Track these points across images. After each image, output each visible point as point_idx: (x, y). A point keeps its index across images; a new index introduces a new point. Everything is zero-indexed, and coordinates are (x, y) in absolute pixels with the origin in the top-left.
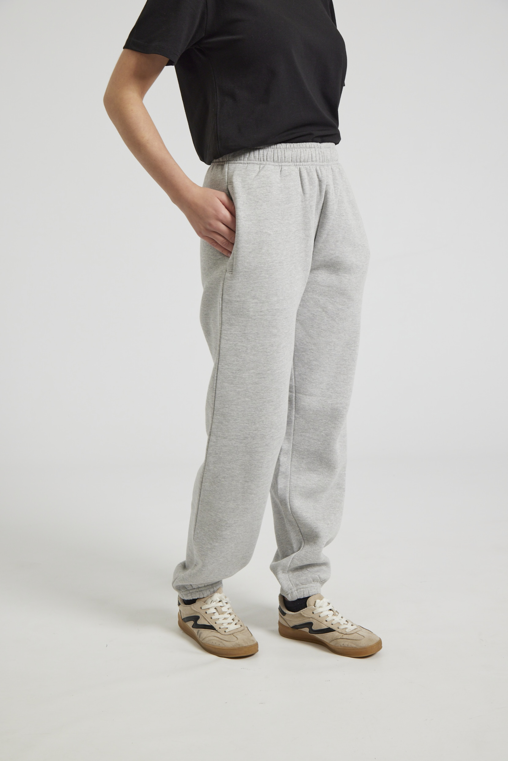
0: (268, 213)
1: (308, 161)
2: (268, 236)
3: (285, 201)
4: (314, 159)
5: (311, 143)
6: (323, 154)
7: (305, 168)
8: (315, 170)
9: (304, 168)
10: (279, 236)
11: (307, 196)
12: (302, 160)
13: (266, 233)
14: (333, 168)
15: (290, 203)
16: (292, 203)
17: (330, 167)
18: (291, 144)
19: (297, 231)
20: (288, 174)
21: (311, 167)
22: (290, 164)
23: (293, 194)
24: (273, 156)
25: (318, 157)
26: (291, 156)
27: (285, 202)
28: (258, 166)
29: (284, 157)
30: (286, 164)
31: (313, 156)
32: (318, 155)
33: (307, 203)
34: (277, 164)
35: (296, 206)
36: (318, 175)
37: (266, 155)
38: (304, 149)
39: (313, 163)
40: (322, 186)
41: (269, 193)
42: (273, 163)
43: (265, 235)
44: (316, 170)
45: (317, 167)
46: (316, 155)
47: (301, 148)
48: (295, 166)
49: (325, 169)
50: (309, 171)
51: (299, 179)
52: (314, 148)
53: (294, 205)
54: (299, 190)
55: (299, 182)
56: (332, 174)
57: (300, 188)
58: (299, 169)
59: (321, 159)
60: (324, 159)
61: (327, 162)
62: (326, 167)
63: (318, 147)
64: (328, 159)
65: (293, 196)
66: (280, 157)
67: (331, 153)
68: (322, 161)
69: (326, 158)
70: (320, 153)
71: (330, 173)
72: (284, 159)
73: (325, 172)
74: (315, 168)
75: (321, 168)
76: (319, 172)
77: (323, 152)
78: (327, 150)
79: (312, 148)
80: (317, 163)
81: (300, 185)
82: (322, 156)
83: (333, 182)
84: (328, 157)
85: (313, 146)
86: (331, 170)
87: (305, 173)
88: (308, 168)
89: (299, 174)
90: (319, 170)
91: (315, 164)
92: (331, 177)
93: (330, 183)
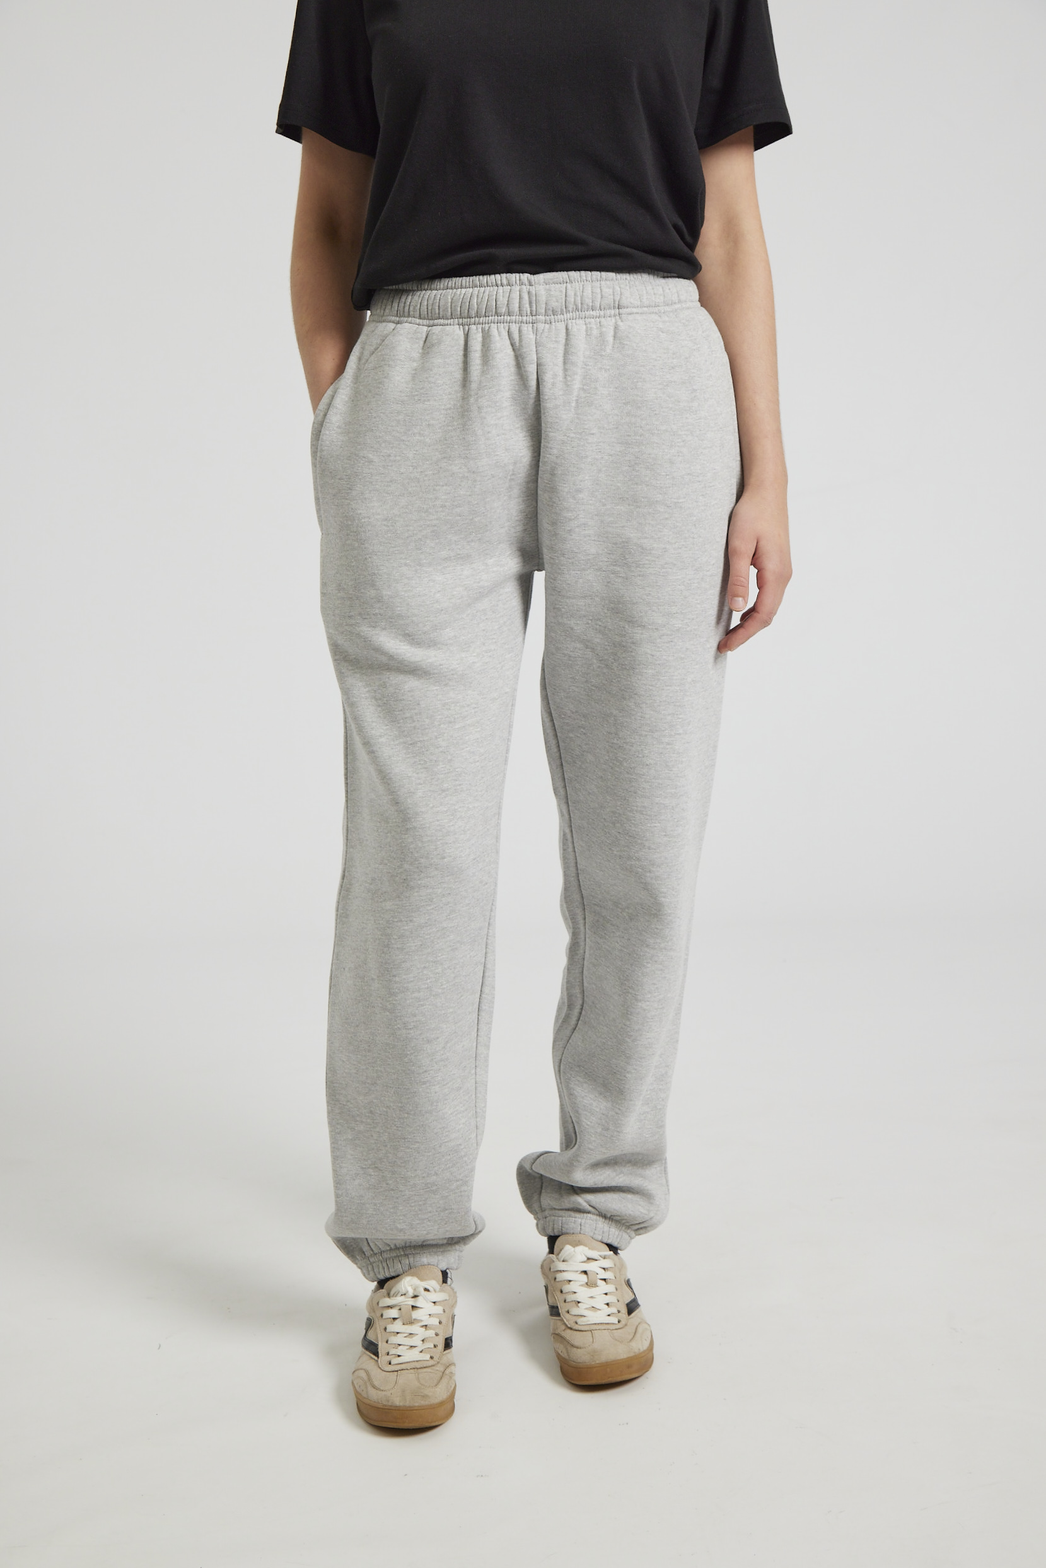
0: (375, 418)
1: (487, 315)
3: (417, 395)
4: (503, 310)
5: (504, 275)
6: (534, 298)
7: (480, 330)
8: (505, 334)
9: (477, 328)
10: (392, 466)
11: (474, 386)
12: (473, 313)
14: (570, 328)
15: (429, 400)
16: (435, 400)
17: (561, 326)
19: (445, 460)
20: (436, 341)
21: (494, 326)
22: (449, 321)
23: (438, 382)
24: (419, 305)
25: (517, 305)
26: (450, 304)
27: (416, 398)
28: (392, 326)
29: (437, 308)
30: (442, 321)
31: (498, 303)
32: (517, 300)
33: (472, 400)
34: (425, 322)
35: (450, 409)
36: (512, 345)
37: (408, 303)
38: (482, 289)
39: (502, 317)
40: (524, 367)
41: (385, 377)
42: (418, 321)
44: (509, 331)
45: (511, 327)
46: (508, 301)
48: (458, 326)
49: (538, 329)
50: (486, 336)
51: (461, 353)
52: (509, 284)
53: (440, 405)
54: (458, 375)
55: (460, 358)
56: (564, 341)
57: (461, 372)
58: (466, 332)
59: (525, 309)
60: (538, 308)
61: (546, 314)
62: (541, 326)
63: (522, 284)
64: (551, 309)
65: (438, 387)
66: (430, 308)
67: (567, 295)
68: (529, 312)
69: (544, 306)
70: (526, 297)
71: (554, 339)
72: (437, 312)
73: (532, 337)
74: (507, 328)
75: (522, 328)
76: (516, 336)
77: (534, 293)
78: (553, 289)
79: (502, 285)
80: (514, 317)
81: (461, 365)
82: (530, 303)
83: (561, 359)
84: (554, 304)
85: (505, 282)
86: (565, 331)
87: (476, 339)
88: (487, 329)
89: (462, 342)
90: (518, 332)
91: (505, 321)
92: (554, 348)
93: (548, 359)
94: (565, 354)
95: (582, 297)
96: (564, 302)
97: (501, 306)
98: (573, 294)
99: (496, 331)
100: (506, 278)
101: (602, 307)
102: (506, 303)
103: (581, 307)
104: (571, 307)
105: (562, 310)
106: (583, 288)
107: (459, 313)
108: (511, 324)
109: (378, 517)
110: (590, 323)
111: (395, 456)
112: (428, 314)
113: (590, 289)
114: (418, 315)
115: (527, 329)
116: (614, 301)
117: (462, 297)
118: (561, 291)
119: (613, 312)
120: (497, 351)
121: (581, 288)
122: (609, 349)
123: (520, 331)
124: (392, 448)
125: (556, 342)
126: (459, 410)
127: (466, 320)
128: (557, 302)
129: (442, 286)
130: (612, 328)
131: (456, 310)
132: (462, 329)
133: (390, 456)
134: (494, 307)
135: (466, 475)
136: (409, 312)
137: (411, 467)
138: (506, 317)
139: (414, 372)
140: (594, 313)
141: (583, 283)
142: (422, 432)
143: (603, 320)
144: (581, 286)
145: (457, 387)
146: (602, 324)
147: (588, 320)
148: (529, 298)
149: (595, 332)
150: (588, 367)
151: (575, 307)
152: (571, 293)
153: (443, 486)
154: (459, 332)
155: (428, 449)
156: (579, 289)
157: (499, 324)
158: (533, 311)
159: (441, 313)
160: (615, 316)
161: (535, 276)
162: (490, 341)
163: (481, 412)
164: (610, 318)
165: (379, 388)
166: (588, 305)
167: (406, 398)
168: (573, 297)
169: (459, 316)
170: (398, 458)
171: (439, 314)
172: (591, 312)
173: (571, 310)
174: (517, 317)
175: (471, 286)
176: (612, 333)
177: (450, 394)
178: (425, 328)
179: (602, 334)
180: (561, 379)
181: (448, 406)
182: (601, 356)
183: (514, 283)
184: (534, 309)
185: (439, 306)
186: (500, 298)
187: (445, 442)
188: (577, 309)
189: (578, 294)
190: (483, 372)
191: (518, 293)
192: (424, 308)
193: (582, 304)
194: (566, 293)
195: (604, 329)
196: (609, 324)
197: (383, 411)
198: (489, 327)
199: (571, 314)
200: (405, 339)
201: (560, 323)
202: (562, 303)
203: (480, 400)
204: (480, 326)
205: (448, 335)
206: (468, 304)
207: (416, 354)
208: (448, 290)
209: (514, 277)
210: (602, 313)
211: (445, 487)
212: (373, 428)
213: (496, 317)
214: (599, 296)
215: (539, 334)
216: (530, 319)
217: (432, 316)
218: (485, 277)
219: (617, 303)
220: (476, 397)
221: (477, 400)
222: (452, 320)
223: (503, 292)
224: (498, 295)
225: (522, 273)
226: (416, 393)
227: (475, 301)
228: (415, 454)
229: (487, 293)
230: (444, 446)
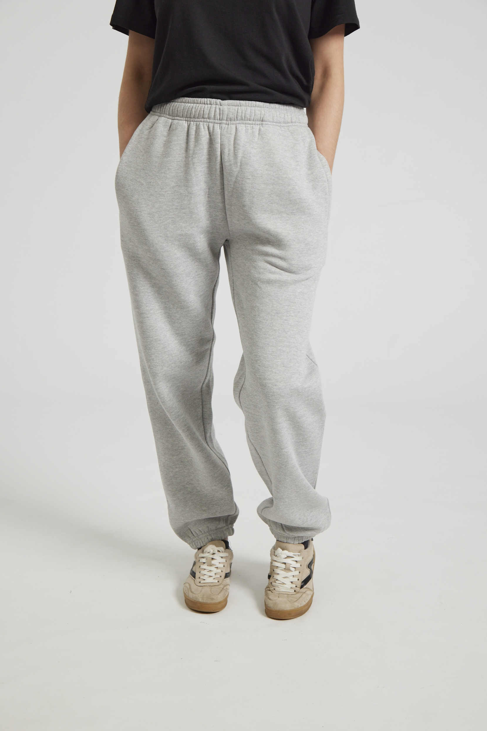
1: (199, 117)
2: (140, 185)
5: (209, 99)
6: (222, 112)
7: (195, 124)
8: (206, 128)
9: (194, 124)
11: (191, 152)
12: (192, 116)
13: (139, 182)
14: (238, 127)
15: (170, 157)
16: (172, 157)
17: (234, 127)
18: (187, 98)
19: (177, 187)
20: (174, 128)
21: (201, 123)
22: (181, 118)
23: (174, 148)
24: (169, 109)
25: (213, 114)
26: (182, 110)
27: (164, 156)
28: (157, 118)
30: (178, 118)
31: (204, 112)
32: (213, 112)
33: (190, 159)
34: (171, 117)
35: (179, 161)
36: (209, 133)
38: (198, 105)
39: (206, 119)
40: (214, 145)
42: (168, 116)
43: (138, 184)
44: (208, 127)
45: (209, 125)
46: (209, 112)
47: (195, 103)
48: (185, 121)
49: (222, 127)
50: (198, 128)
51: (186, 135)
52: (210, 104)
53: (174, 159)
54: (184, 145)
55: (185, 137)
56: (234, 134)
57: (185, 144)
58: (189, 125)
59: (217, 117)
60: (223, 117)
61: (227, 120)
62: (224, 126)
63: (216, 104)
64: (229, 118)
65: (174, 151)
66: (173, 111)
67: (238, 112)
68: (218, 119)
69: (226, 116)
70: (218, 111)
71: (229, 133)
72: (176, 113)
73: (219, 130)
74: (207, 125)
75: (214, 126)
76: (211, 129)
77: (222, 109)
78: (231, 108)
79: (207, 104)
80: (211, 120)
81: (185, 141)
82: (220, 114)
83: (232, 142)
84: (231, 116)
85: (208, 103)
86: (235, 129)
87: (193, 129)
88: (198, 124)
89: (186, 129)
90: (212, 128)
91: (207, 121)
92: (229, 137)
93: (226, 142)
94: (234, 140)
95: (245, 114)
96: (236, 115)
97: (205, 114)
98: (241, 112)
99: (202, 126)
100: (209, 101)
101: (254, 120)
102: (208, 113)
103: (244, 119)
104: (239, 118)
105: (235, 119)
106: (246, 110)
107: (186, 115)
108: (209, 123)
109: (145, 212)
110: (247, 127)
111: (153, 183)
112: (172, 113)
113: (249, 110)
114: (168, 114)
115: (217, 127)
116: (260, 118)
117: (188, 108)
118: (235, 110)
119: (259, 122)
120: (202, 136)
121: (245, 110)
122: (256, 140)
123: (213, 127)
124: (152, 179)
125: (230, 134)
126: (184, 163)
127: (189, 119)
128: (233, 115)
129: (180, 101)
130: (258, 130)
131: (185, 113)
132: (187, 123)
133: (150, 183)
134: (202, 114)
135: (187, 194)
136: (165, 111)
137: (160, 189)
138: (207, 120)
139: (164, 142)
140: (250, 122)
141: (246, 107)
142: (165, 172)
143: (254, 126)
144: (245, 108)
145: (183, 151)
146: (253, 127)
147: (247, 125)
148: (220, 111)
149: (250, 131)
150: (246, 147)
151: (241, 118)
152: (240, 111)
153: (176, 199)
154: (185, 124)
155: (168, 181)
156: (244, 110)
157: (204, 123)
158: (221, 118)
159: (178, 114)
160: (260, 125)
161: (223, 101)
162: (199, 131)
163: (194, 165)
164: (257, 125)
165: (148, 149)
166: (247, 118)
167: (160, 155)
168: (241, 113)
169: (186, 117)
170: (154, 184)
171: (177, 114)
172: (249, 122)
173: (239, 119)
174: (213, 120)
175: (193, 102)
176: (258, 132)
177: (179, 154)
178: (170, 121)
179: (253, 132)
180: (233, 152)
181: (178, 160)
182: (253, 142)
183: (213, 103)
184: (221, 117)
185: (177, 111)
186: (206, 110)
187: (177, 178)
188: (242, 119)
189: (243, 112)
190: (195, 146)
191: (214, 108)
192: (171, 110)
193: (245, 117)
194: (237, 111)
195: (254, 130)
196: (258, 127)
197: (149, 161)
198: (199, 124)
199: (239, 121)
200: (162, 126)
201: (233, 125)
202: (235, 116)
203: (194, 159)
204: (195, 123)
205: (180, 126)
206: (190, 111)
207: (165, 134)
208: (182, 103)
209: (213, 100)
210: (254, 122)
211: (177, 200)
212: (145, 169)
213: (203, 119)
214: (254, 114)
215: (222, 130)
216: (219, 121)
217: (174, 115)
218: (200, 99)
219: (262, 119)
220: (192, 157)
221: (192, 160)
222: (183, 118)
223: (207, 107)
224: (205, 108)
225: (218, 99)
226: (164, 153)
227: (194, 110)
228: (162, 182)
229: (200, 107)
230: (176, 180)
